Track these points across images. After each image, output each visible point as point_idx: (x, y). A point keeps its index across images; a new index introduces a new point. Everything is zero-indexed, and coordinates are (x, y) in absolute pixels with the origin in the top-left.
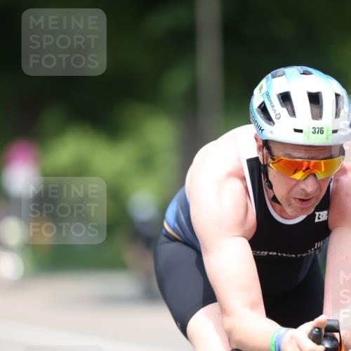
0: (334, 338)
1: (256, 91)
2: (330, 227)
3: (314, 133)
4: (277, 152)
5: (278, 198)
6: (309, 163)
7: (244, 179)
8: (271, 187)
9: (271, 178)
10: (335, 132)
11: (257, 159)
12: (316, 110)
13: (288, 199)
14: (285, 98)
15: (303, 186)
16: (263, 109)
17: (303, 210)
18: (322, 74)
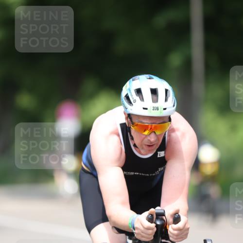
0: (162, 219)
1: (124, 88)
2: (167, 159)
3: (153, 110)
4: (135, 121)
5: (137, 145)
6: (152, 126)
7: (118, 135)
8: (132, 139)
9: (132, 134)
10: (165, 109)
11: (125, 124)
12: (155, 97)
13: (141, 145)
14: (139, 91)
15: (149, 138)
16: (127, 97)
17: (150, 151)
18: (158, 78)
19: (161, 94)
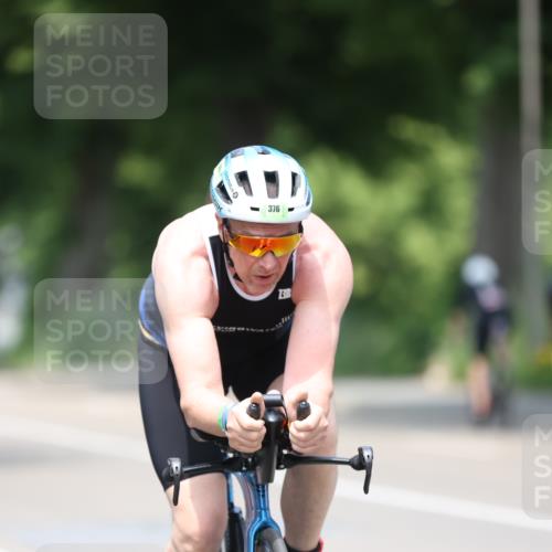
1: (216, 171)
3: (270, 211)
4: (237, 231)
5: (240, 275)
6: (266, 241)
7: (207, 258)
8: (232, 264)
9: (232, 256)
10: (291, 210)
11: (218, 237)
12: (273, 188)
13: (248, 277)
14: (243, 177)
15: (261, 263)
16: (222, 188)
17: (265, 287)
18: (279, 153)
19: (285, 182)
